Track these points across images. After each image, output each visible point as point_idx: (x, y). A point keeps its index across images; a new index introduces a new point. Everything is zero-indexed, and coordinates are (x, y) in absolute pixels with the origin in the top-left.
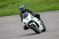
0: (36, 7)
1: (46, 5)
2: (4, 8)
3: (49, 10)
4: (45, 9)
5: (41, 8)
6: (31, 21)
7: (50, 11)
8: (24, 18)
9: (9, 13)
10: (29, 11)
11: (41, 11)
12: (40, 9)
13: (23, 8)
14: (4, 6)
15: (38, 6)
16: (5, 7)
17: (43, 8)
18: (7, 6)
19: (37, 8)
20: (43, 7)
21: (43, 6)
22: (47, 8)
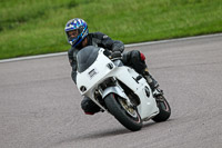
0: (157, 20)
1: (192, 14)
2: (36, 23)
3: (205, 30)
4: (191, 29)
5: (174, 22)
6: (109, 82)
7: (208, 33)
8: (83, 70)
9: (53, 42)
10: (103, 39)
11: (173, 34)
12: (173, 27)
13: (79, 31)
14: (35, 17)
15: (165, 15)
16: (39, 19)
17: (181, 25)
18: (47, 18)
19: (160, 23)
20: (181, 20)
21: (184, 17)
22: (198, 23)
